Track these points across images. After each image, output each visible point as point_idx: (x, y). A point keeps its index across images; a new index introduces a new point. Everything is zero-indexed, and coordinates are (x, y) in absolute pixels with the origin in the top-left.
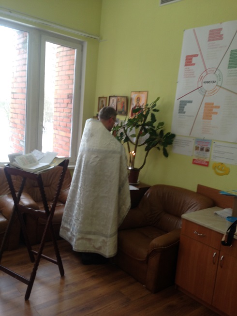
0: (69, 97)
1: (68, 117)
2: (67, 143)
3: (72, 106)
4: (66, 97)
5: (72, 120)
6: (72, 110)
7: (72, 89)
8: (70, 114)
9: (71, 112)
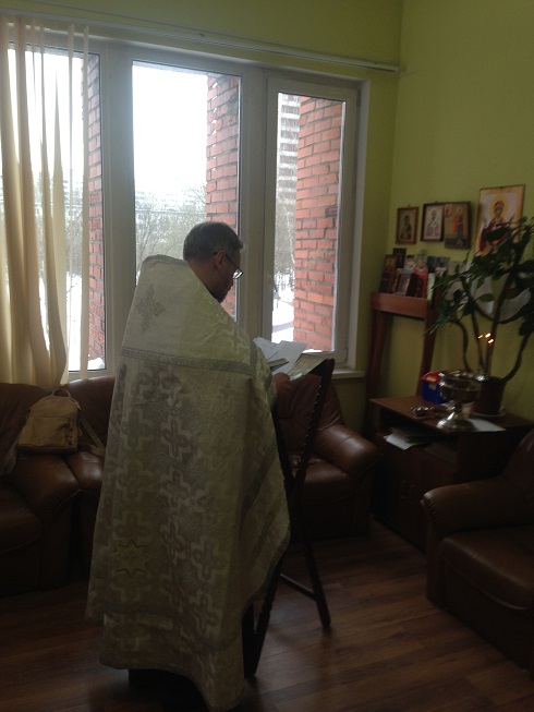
0: (329, 212)
1: (328, 260)
2: (325, 320)
3: (335, 234)
4: (323, 213)
5: (336, 266)
6: (337, 242)
7: (336, 195)
8: (331, 253)
9: (333, 249)
